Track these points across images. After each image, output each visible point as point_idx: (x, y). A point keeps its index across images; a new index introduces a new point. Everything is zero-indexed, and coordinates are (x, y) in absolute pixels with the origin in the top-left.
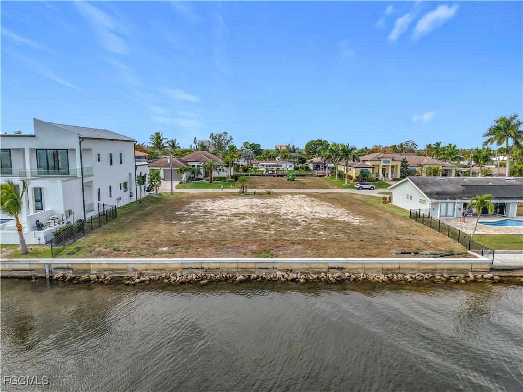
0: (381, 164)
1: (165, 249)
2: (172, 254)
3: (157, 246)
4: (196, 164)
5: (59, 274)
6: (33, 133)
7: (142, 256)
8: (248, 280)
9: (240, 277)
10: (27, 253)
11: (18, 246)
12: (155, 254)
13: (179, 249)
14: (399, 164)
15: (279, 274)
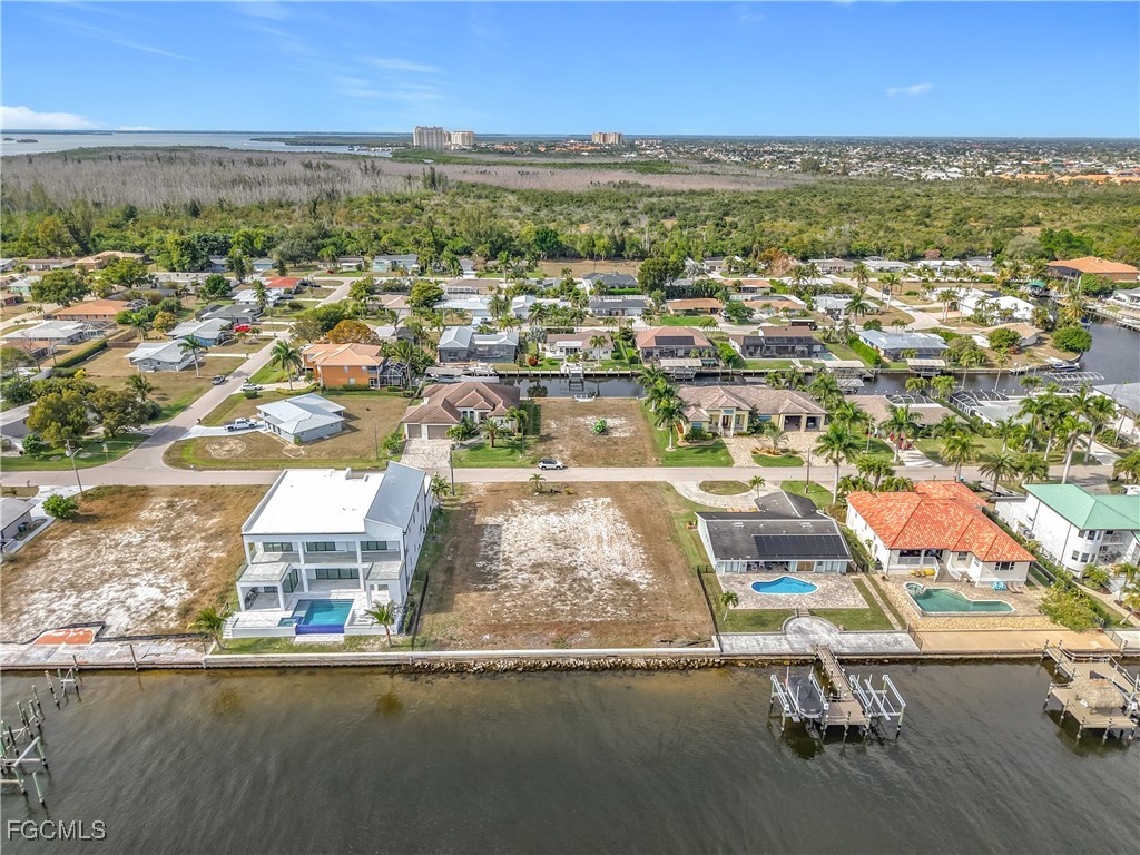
0: (722, 414)
1: (487, 637)
2: (493, 644)
3: (481, 632)
4: (468, 410)
5: (420, 663)
6: (363, 530)
7: (475, 648)
8: (550, 667)
9: (545, 665)
10: (392, 646)
11: (384, 636)
12: (482, 646)
13: (499, 638)
14: (747, 415)
15: (572, 661)
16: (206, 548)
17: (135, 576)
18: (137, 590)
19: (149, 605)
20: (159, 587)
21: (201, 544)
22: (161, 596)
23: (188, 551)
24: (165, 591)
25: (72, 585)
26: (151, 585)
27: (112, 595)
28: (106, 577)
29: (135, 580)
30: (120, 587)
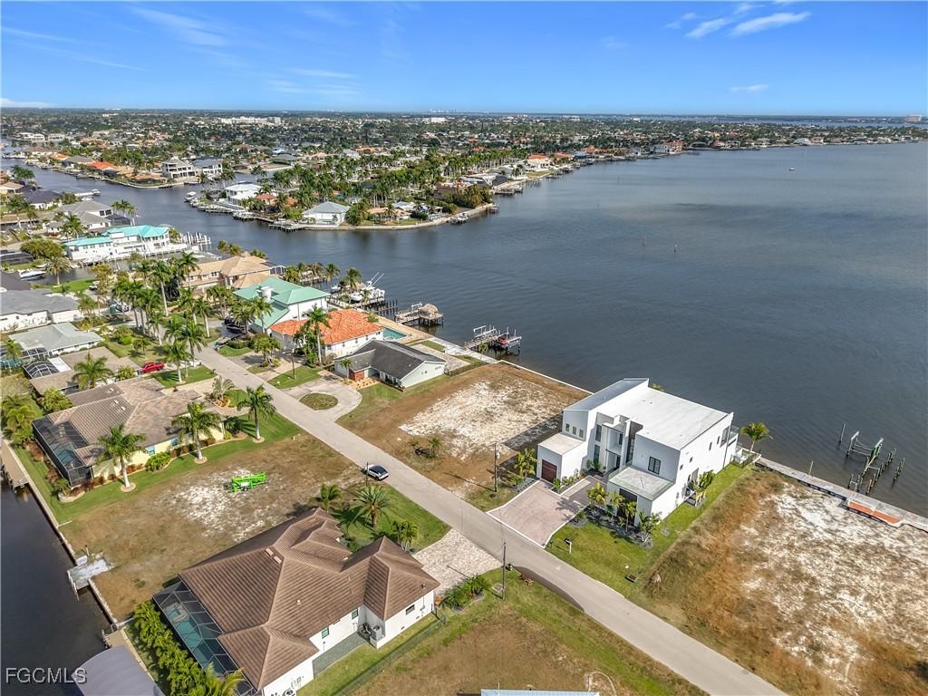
16: (762, 544)
17: (831, 542)
18: (825, 526)
19: (808, 506)
20: (805, 520)
21: (767, 551)
22: (800, 509)
23: (781, 549)
24: (798, 513)
25: (894, 558)
26: (811, 524)
27: (847, 530)
28: (862, 554)
29: (829, 536)
30: (842, 535)
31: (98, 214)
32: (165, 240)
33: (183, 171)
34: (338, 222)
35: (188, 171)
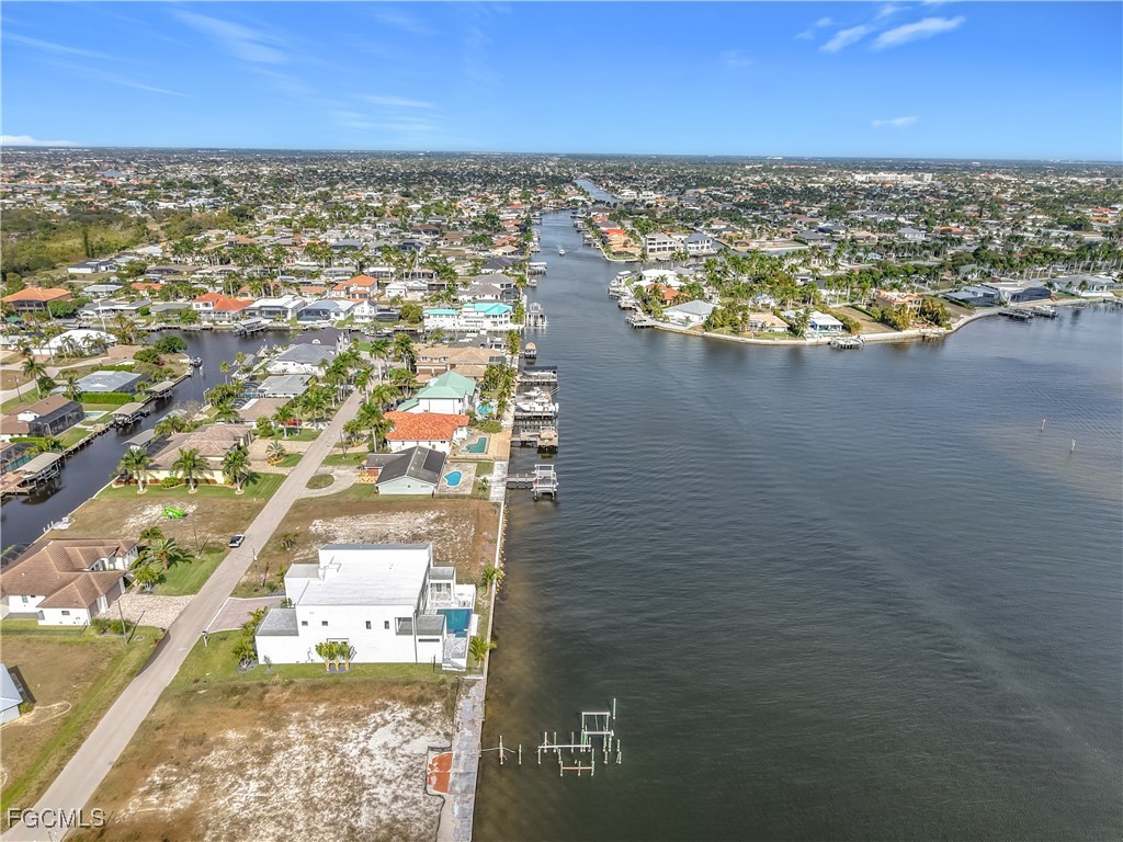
19: (405, 728)
20: (372, 733)
24: (381, 725)
26: (368, 738)
30: (366, 760)
31: (498, 286)
32: (503, 319)
33: (662, 246)
34: (691, 325)
35: (668, 245)
